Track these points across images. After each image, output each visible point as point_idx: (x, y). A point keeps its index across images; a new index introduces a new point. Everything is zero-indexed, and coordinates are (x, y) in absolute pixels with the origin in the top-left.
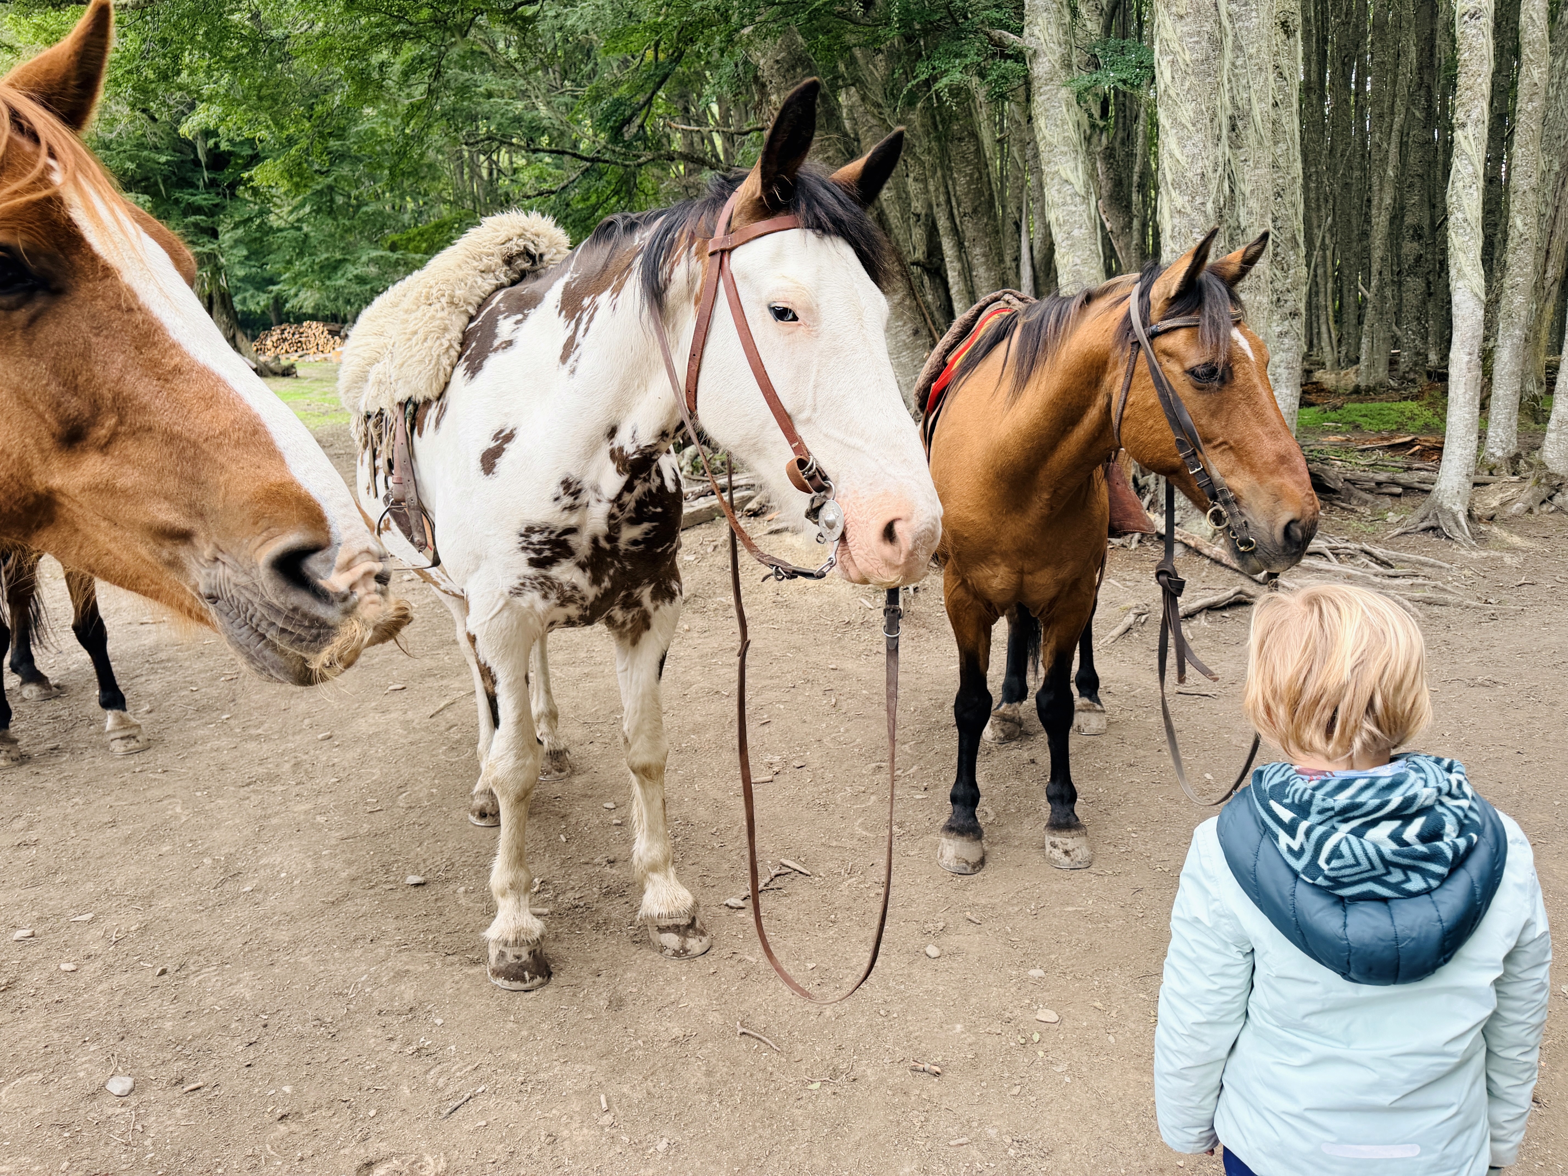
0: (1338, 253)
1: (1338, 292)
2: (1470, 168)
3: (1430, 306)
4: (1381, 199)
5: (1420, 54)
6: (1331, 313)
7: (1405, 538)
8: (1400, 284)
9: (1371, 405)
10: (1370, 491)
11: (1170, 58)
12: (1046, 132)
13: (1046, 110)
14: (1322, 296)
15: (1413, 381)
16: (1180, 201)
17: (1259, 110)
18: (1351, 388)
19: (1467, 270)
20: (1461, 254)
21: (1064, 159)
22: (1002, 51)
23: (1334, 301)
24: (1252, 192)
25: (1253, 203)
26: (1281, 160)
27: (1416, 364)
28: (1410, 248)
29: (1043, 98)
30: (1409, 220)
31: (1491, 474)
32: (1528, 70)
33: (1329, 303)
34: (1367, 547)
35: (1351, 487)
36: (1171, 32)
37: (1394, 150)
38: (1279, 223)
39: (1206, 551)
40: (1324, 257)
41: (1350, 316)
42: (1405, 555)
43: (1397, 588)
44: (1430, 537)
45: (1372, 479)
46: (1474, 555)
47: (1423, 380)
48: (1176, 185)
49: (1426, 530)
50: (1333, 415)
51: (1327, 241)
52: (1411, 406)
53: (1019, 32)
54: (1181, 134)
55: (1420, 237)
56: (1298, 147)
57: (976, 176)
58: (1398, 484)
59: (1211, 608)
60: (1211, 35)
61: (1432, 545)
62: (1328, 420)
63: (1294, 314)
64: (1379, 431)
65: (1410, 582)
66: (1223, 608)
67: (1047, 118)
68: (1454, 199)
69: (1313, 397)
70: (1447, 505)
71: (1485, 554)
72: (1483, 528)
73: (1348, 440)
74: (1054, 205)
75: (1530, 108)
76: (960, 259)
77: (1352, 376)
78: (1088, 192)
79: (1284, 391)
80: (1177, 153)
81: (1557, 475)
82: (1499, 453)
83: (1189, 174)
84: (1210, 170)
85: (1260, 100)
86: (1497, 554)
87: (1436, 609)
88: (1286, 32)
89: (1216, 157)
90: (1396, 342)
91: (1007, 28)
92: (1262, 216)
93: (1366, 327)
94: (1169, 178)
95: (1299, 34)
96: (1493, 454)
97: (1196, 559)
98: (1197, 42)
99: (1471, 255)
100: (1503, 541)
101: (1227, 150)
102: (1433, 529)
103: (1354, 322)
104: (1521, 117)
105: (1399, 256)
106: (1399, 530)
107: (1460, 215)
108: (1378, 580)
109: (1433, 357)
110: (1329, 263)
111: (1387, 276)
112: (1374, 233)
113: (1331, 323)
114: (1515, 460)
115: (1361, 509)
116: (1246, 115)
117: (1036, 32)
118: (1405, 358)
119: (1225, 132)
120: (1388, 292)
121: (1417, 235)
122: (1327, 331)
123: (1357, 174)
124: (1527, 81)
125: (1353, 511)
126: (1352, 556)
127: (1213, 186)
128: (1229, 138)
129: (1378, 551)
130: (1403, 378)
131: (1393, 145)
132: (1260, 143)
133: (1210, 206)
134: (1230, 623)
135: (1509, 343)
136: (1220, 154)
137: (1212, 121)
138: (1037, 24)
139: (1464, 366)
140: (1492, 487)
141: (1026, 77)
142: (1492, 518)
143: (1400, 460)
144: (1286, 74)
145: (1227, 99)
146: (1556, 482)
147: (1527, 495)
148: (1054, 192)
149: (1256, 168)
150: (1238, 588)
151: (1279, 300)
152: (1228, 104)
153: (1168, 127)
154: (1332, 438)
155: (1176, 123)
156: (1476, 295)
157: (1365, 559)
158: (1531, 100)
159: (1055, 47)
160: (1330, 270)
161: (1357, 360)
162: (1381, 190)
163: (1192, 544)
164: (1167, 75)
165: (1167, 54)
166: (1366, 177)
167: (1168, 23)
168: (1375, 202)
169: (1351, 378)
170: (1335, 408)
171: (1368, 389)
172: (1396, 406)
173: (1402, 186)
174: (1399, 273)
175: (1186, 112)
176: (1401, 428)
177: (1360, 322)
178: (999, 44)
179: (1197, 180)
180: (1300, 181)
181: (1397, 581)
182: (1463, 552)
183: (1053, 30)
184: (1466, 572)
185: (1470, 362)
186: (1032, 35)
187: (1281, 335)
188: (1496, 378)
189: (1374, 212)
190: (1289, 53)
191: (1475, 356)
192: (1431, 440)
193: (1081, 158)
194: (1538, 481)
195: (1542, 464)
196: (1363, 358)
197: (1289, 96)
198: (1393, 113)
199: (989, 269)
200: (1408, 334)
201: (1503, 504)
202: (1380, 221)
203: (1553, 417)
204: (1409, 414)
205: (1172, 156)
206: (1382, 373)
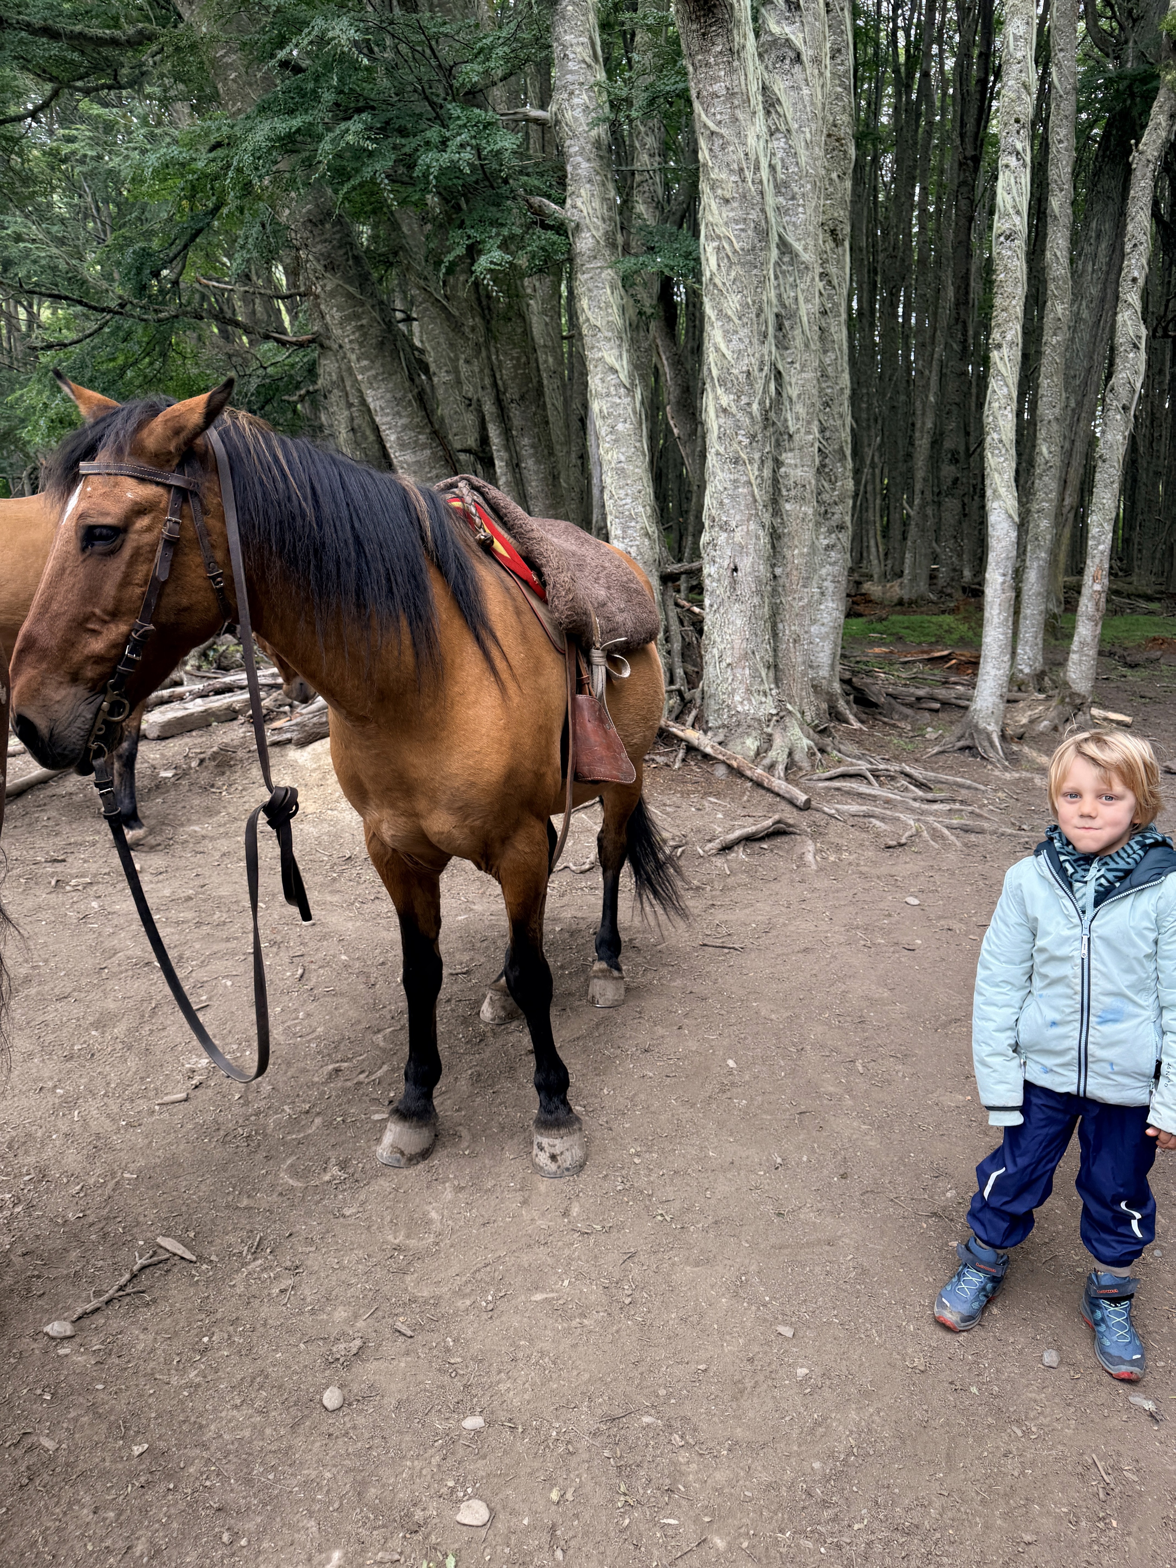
0: (886, 471)
1: (886, 509)
2: (1005, 390)
3: (965, 525)
4: (924, 423)
5: (957, 292)
6: (879, 528)
7: (943, 757)
8: (939, 504)
9: (914, 618)
10: (910, 706)
11: (716, 244)
12: (589, 314)
13: (590, 290)
14: (871, 511)
15: (950, 595)
16: (726, 400)
17: (806, 310)
18: (895, 600)
19: (1002, 491)
20: (996, 475)
21: (608, 346)
22: (541, 220)
23: (882, 517)
24: (799, 396)
25: (800, 409)
26: (829, 369)
27: (952, 580)
28: (948, 471)
29: (586, 276)
30: (948, 444)
31: (1020, 690)
32: (1053, 305)
33: (878, 518)
34: (908, 769)
35: (892, 701)
36: (717, 216)
37: (934, 378)
38: (827, 434)
39: (749, 773)
40: (873, 475)
41: (896, 532)
42: (943, 777)
43: (935, 814)
44: (966, 757)
45: (912, 695)
46: (1008, 776)
47: (958, 595)
48: (722, 382)
49: (962, 749)
50: (879, 626)
51: (876, 459)
52: (948, 620)
53: (562, 202)
54: (727, 327)
55: (957, 461)
56: (846, 358)
57: (523, 360)
58: (936, 700)
59: (749, 839)
60: (757, 225)
61: (968, 765)
62: (874, 631)
63: (841, 527)
64: (920, 644)
65: (948, 807)
66: (762, 839)
67: (590, 298)
68: (991, 419)
69: (860, 608)
70: (982, 725)
71: (1017, 775)
72: (1015, 748)
73: (891, 652)
74: (599, 395)
75: (1054, 342)
76: (507, 448)
77: (897, 589)
78: (633, 384)
79: (830, 604)
80: (723, 347)
81: (1079, 695)
82: (1027, 670)
83: (735, 371)
84: (756, 368)
85: (807, 301)
86: (1029, 775)
87: (973, 837)
88: (835, 240)
89: (763, 355)
90: (935, 559)
91: (549, 197)
92: (809, 423)
93: (909, 543)
94: (715, 372)
95: (847, 244)
96: (1021, 671)
97: (739, 781)
98: (742, 230)
99: (1006, 477)
100: (1033, 761)
101: (773, 349)
102: (969, 748)
103: (900, 537)
104: (1048, 350)
105: (938, 478)
106: (937, 749)
107: (995, 436)
108: (916, 805)
109: (967, 573)
110: (878, 480)
111: (929, 496)
112: (916, 455)
113: (879, 538)
114: (1040, 676)
115: (902, 724)
116: (793, 315)
117: (579, 204)
118: (943, 573)
119: (771, 330)
120: (929, 511)
121: (954, 460)
122: (875, 546)
123: (903, 398)
124: (1052, 316)
125: (894, 726)
126: (893, 778)
127: (759, 386)
128: (776, 337)
129: (917, 772)
130: (941, 592)
131: (934, 373)
132: (807, 346)
133: (755, 407)
134: (769, 855)
135: (1035, 564)
136: (766, 351)
137: (758, 316)
138: (579, 196)
139: (998, 587)
140: (1021, 704)
141: (569, 251)
142: (1021, 737)
143: (938, 674)
144: (835, 282)
145: (773, 294)
146: (1078, 701)
147: (1052, 713)
148: (597, 379)
149: (802, 371)
150: (776, 817)
151: (826, 512)
152: (774, 301)
153: (713, 318)
154: (877, 650)
155: (721, 314)
156: (1010, 516)
157: (904, 782)
158: (1055, 334)
159: (599, 223)
160: (878, 487)
161: (901, 574)
162: (923, 414)
163: (735, 764)
164: (713, 261)
165: (713, 240)
166: (909, 403)
167: (714, 206)
168: (918, 425)
169: (896, 590)
170: (881, 620)
171: (911, 602)
172: (934, 619)
173: (942, 410)
174: (939, 493)
175: (733, 303)
176: (939, 641)
177: (905, 539)
178: (539, 211)
179: (742, 378)
180: (848, 392)
181: (935, 807)
182: (997, 773)
183: (596, 204)
184: (1000, 794)
185: (1004, 583)
186: (574, 207)
187: (828, 548)
188: (1025, 597)
189: (917, 434)
190: (838, 262)
191: (1009, 578)
192: (966, 654)
193: (625, 346)
194: (1062, 701)
195: (1066, 684)
196: (906, 572)
197: (836, 305)
198: (933, 343)
199: (538, 462)
200: (946, 550)
201: (1032, 722)
202: (923, 443)
203: (1076, 638)
204: (946, 627)
205: (717, 350)
206: (923, 586)
